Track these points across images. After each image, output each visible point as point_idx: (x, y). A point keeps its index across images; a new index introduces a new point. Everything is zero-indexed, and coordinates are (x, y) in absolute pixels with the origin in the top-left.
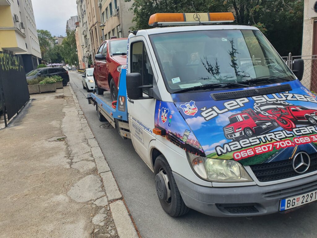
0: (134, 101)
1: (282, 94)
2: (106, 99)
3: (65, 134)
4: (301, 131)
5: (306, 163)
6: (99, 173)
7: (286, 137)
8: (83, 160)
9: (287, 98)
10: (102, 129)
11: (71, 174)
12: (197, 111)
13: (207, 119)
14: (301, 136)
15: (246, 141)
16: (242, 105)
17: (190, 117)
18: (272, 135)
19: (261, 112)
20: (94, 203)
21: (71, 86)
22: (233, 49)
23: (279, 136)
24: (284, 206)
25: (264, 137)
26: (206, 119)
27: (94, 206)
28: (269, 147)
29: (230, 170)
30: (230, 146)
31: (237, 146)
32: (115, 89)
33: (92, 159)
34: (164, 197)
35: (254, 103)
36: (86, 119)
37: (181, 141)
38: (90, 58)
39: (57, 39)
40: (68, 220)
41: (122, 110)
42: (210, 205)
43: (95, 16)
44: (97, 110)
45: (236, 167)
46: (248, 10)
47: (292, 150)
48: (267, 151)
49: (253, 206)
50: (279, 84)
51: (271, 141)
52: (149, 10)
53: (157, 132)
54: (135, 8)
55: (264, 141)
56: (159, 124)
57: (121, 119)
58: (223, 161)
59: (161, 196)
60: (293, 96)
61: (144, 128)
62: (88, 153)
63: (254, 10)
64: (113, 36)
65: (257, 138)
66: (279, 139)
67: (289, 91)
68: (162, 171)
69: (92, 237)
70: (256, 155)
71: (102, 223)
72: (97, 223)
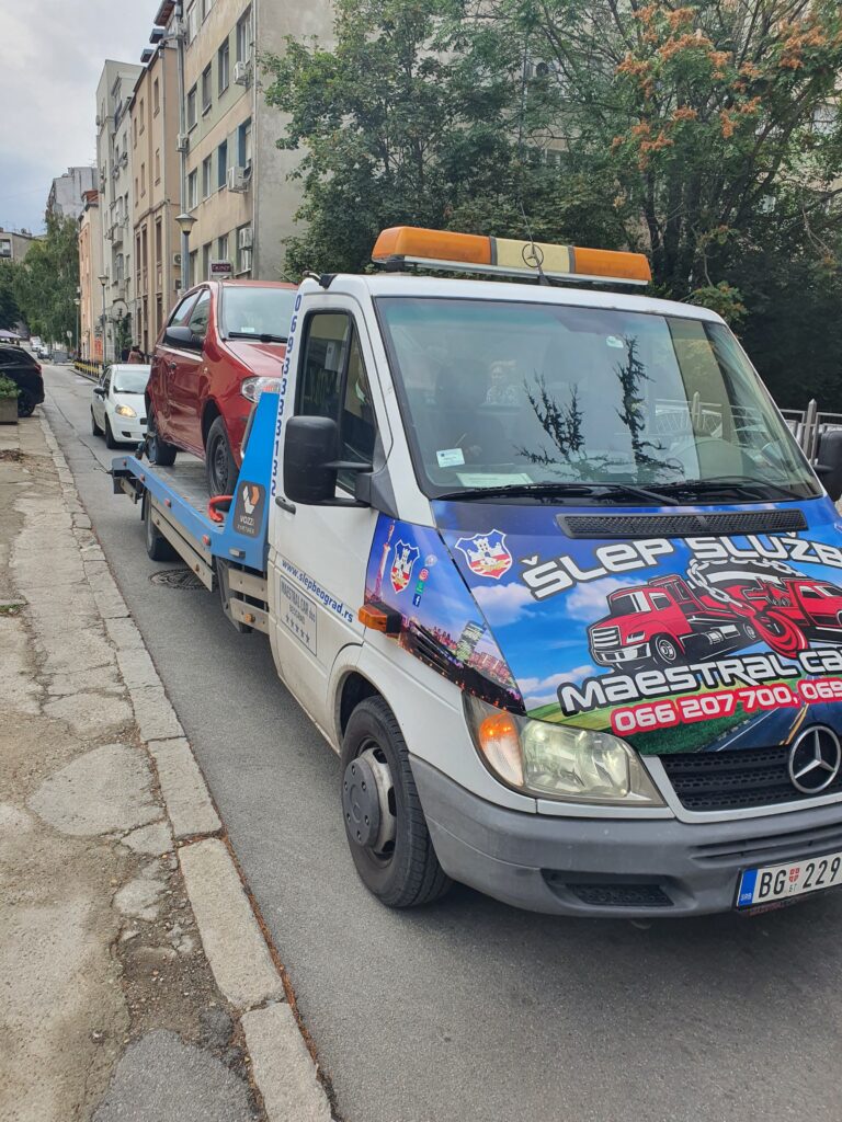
0: (298, 506)
1: (779, 538)
2: (185, 484)
3: (22, 592)
4: (823, 660)
5: (827, 762)
6: (143, 741)
7: (778, 676)
8: (86, 690)
9: (792, 554)
10: (157, 588)
11: (42, 734)
12: (509, 566)
13: (540, 594)
14: (821, 677)
15: (655, 677)
16: (652, 562)
17: (487, 582)
18: (734, 666)
19: (708, 588)
20: (125, 841)
21: (47, 417)
22: (632, 361)
23: (756, 672)
24: (752, 891)
25: (711, 670)
26: (537, 593)
27: (124, 852)
28: (723, 703)
29: (597, 765)
30: (604, 687)
31: (626, 691)
32: (225, 454)
33: (121, 689)
34: (369, 839)
35: (691, 558)
36: (99, 547)
37: (450, 658)
38: (125, 324)
39: (8, 241)
40: (30, 893)
41: (249, 530)
42: (523, 872)
43: (162, 180)
44: (143, 519)
45: (617, 755)
46: (691, 235)
47: (791, 719)
48: (715, 714)
49: (657, 887)
50: (770, 507)
51: (733, 683)
52: (357, 188)
53: (374, 619)
54: (311, 175)
55: (711, 682)
56: (381, 595)
57: (238, 561)
58: (578, 734)
59: (359, 833)
60: (811, 547)
61: (323, 601)
62: (105, 669)
63: (712, 241)
64: (221, 262)
65: (690, 672)
66: (756, 680)
67: (800, 533)
68: (370, 752)
69: (114, 954)
70: (682, 725)
71: (150, 909)
72: (134, 911)
